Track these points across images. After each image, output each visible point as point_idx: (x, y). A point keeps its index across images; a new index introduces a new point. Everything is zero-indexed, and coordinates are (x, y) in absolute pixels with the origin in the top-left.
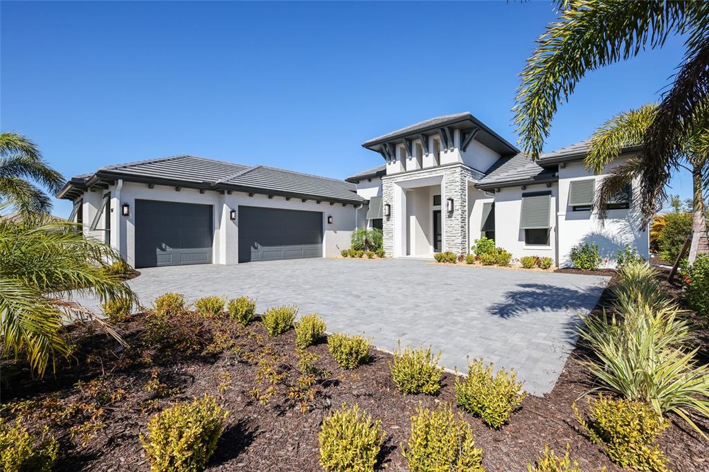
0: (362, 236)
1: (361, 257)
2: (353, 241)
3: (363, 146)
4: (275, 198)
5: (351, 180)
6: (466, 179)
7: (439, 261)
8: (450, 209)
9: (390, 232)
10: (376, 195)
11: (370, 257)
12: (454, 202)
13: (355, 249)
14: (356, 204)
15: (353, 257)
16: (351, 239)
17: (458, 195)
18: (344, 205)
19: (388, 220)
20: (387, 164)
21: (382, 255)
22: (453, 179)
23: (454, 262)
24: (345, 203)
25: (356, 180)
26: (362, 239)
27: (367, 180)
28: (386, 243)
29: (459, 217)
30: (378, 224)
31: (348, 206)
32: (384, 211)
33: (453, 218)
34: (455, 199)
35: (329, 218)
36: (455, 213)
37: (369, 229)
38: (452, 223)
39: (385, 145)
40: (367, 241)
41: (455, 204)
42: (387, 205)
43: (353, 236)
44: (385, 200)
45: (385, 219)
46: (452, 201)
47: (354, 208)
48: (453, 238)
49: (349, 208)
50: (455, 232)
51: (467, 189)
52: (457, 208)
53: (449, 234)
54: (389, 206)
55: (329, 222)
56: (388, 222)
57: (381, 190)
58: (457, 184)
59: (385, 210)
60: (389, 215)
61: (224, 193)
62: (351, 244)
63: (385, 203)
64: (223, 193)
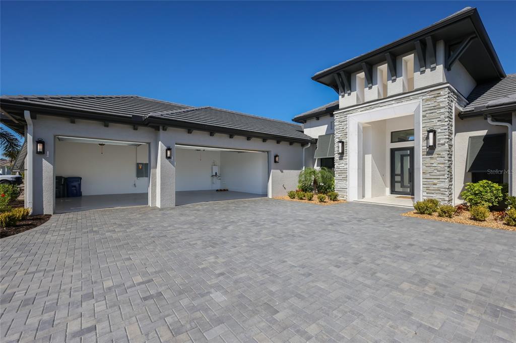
0: (311, 176)
1: (310, 199)
2: (300, 181)
3: (313, 78)
4: (217, 135)
5: (298, 120)
6: (453, 104)
7: (422, 213)
8: (431, 143)
9: (345, 171)
10: (324, 134)
11: (321, 200)
12: (437, 135)
13: (303, 190)
14: (304, 142)
15: (301, 199)
16: (297, 179)
17: (443, 125)
18: (291, 144)
19: (341, 158)
20: (340, 97)
21: (335, 198)
22: (436, 104)
23: (450, 217)
24: (292, 141)
25: (303, 120)
26: (310, 179)
27: (315, 118)
28: (338, 184)
29: (445, 154)
30: (328, 163)
31: (295, 144)
32: (336, 149)
33: (434, 156)
34: (439, 131)
35: (276, 156)
36: (438, 149)
37: (317, 168)
38: (432, 161)
39: (339, 75)
40: (315, 182)
41: (437, 138)
42: (340, 142)
43: (300, 176)
44: (338, 136)
45: (337, 157)
46: (434, 132)
47: (301, 147)
48: (435, 181)
49: (297, 146)
50: (438, 173)
51: (453, 117)
52: (442, 142)
53: (428, 176)
54: (343, 143)
55: (275, 162)
56: (342, 161)
57: (331, 127)
58: (442, 110)
59: (338, 148)
60: (342, 154)
61: (159, 130)
62: (298, 184)
63: (337, 140)
64: (157, 129)
